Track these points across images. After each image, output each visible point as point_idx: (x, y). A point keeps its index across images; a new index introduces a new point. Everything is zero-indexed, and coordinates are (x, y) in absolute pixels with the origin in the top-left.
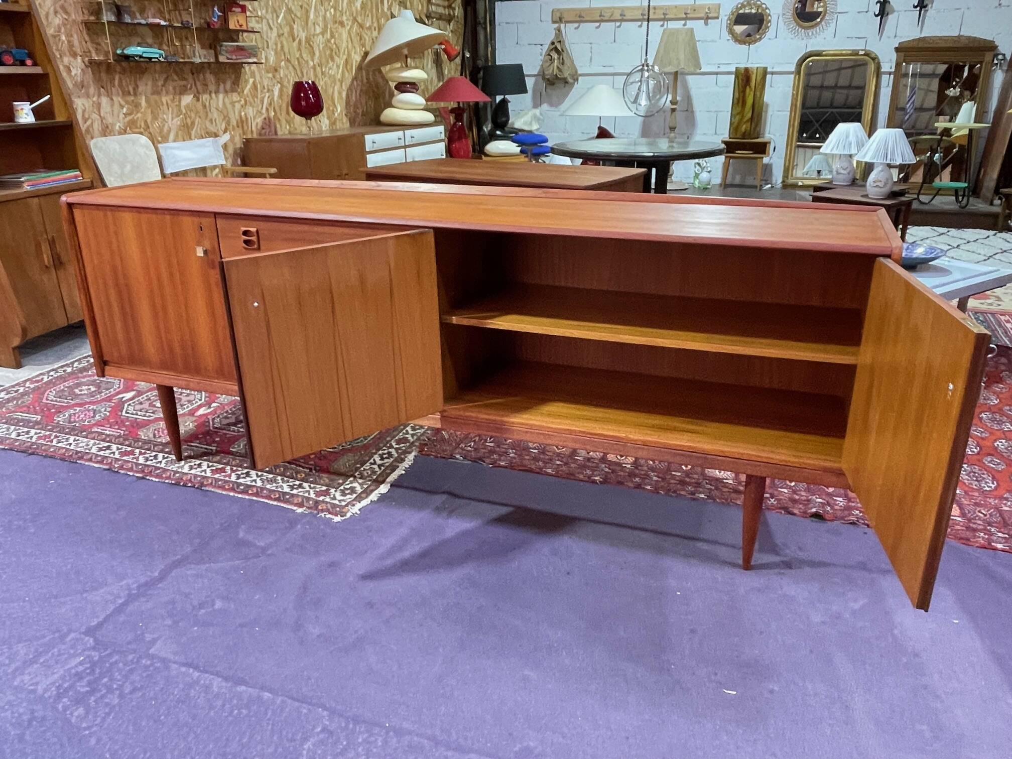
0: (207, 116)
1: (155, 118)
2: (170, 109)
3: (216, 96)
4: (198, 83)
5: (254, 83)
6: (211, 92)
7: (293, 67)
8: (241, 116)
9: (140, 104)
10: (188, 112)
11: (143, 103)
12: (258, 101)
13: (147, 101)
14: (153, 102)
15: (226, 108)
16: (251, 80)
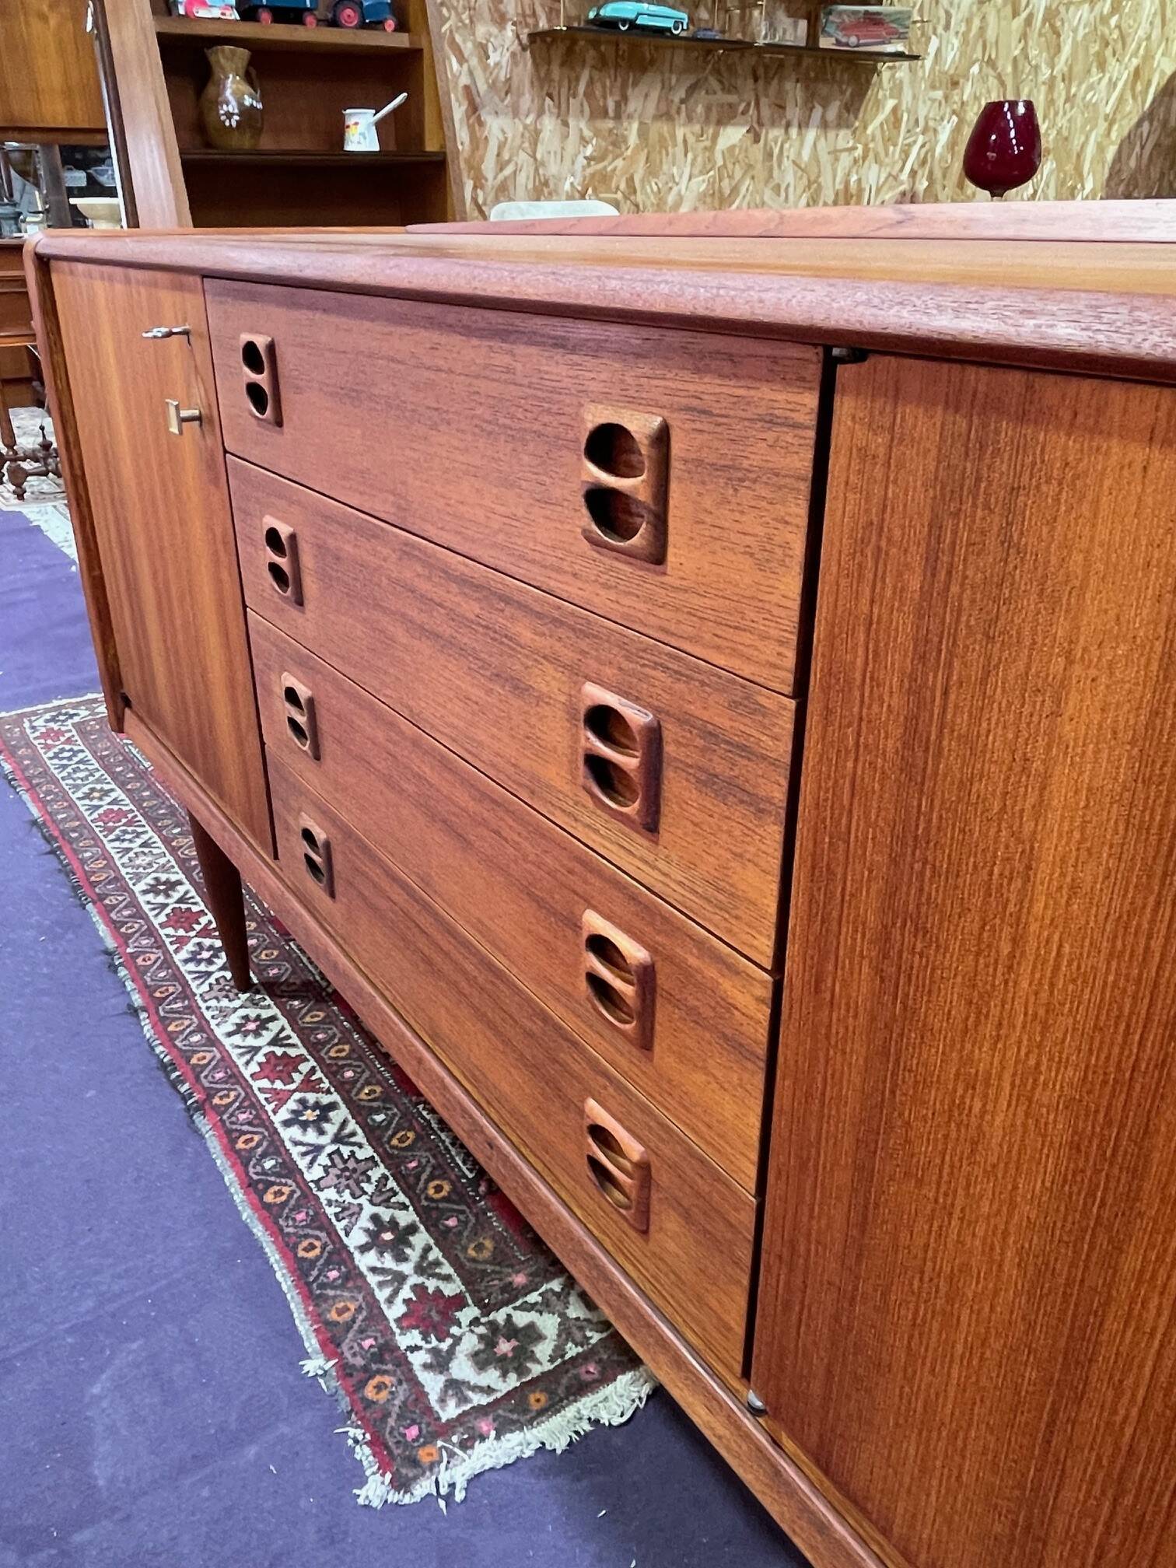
0: (771, 176)
1: (652, 171)
2: (690, 155)
3: (800, 134)
4: (764, 101)
5: (895, 110)
6: (788, 125)
7: (999, 77)
8: (847, 184)
9: (625, 140)
10: (730, 166)
11: (633, 139)
12: (896, 152)
13: (643, 134)
14: (653, 136)
15: (818, 162)
16: (891, 103)
